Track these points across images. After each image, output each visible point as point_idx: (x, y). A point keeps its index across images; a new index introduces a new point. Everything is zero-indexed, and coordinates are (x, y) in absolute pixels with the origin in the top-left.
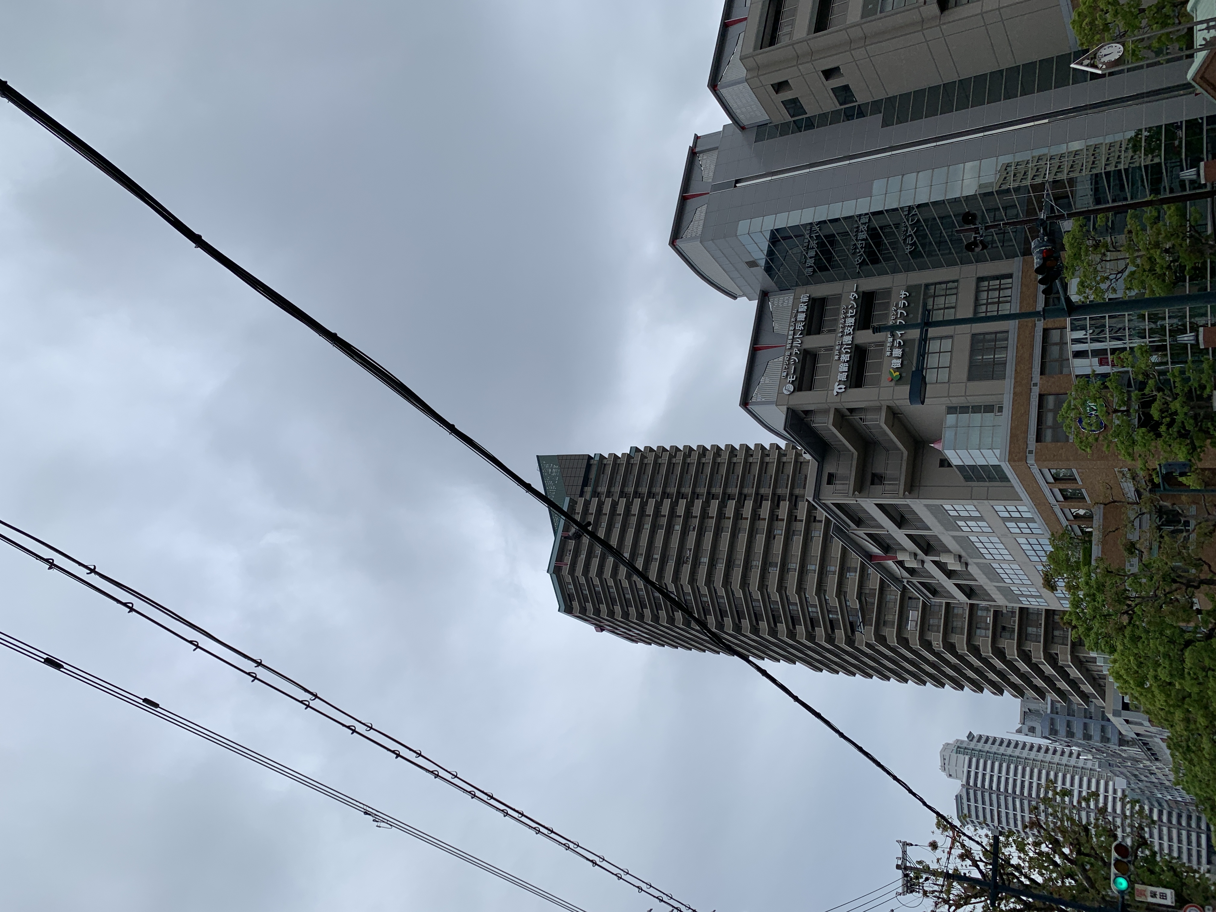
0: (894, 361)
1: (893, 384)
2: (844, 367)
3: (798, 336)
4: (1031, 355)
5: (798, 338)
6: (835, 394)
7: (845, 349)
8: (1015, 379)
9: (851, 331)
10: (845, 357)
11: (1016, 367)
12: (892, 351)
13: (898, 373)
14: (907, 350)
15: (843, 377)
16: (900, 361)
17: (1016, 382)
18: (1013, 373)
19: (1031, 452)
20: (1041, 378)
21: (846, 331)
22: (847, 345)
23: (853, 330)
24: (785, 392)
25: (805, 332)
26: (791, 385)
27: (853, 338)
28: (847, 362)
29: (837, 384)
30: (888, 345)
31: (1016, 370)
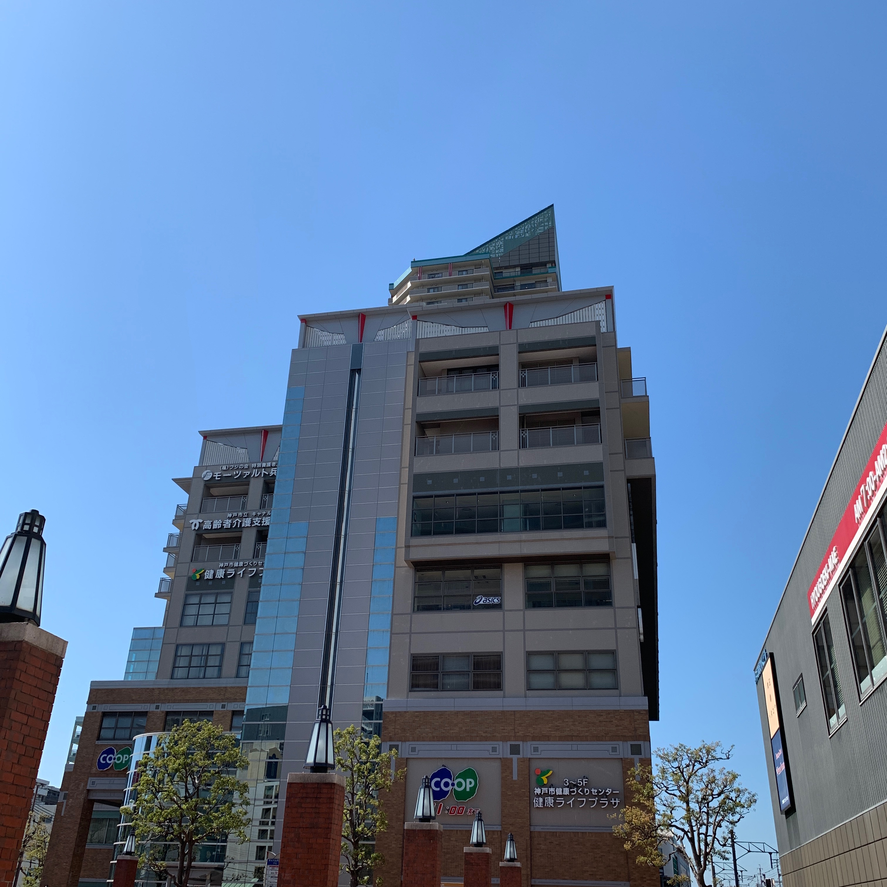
0: (212, 572)
1: (191, 574)
2: (217, 525)
3: (263, 472)
4: (188, 701)
5: (261, 474)
6: (191, 522)
7: (237, 521)
8: (167, 689)
9: (256, 524)
10: (227, 524)
11: (179, 688)
12: (223, 568)
13: (198, 577)
14: (224, 582)
15: (207, 526)
16: (211, 577)
17: (164, 689)
18: (174, 686)
19: (94, 708)
20: (162, 712)
21: (257, 519)
22: (241, 523)
23: (256, 525)
24: (205, 473)
25: (267, 478)
26: (210, 477)
27: (248, 527)
28: (222, 527)
29: (201, 521)
30: (231, 563)
31: (176, 688)
